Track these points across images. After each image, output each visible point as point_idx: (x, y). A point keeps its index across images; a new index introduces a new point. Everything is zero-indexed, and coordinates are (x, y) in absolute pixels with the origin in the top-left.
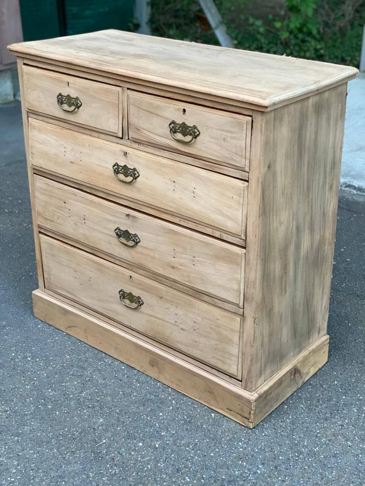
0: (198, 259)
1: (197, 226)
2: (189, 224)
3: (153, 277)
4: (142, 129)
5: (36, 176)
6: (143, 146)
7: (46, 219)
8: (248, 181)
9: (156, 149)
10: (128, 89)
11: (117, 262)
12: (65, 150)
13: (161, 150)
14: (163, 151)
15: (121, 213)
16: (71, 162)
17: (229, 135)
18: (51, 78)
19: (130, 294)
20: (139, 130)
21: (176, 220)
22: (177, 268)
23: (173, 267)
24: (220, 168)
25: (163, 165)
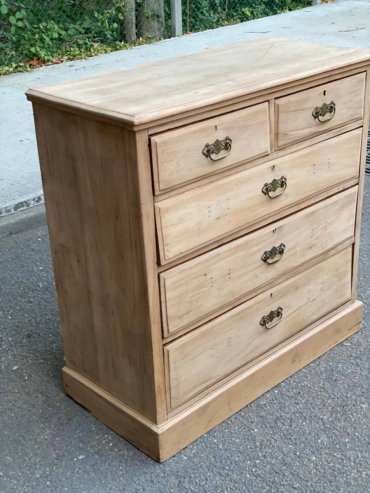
0: (329, 221)
1: (327, 193)
2: (322, 196)
3: (292, 274)
4: (289, 131)
5: (165, 274)
6: (288, 148)
7: (180, 317)
8: (362, 126)
9: (300, 143)
10: (276, 98)
11: (258, 292)
12: (209, 209)
13: (303, 142)
14: (304, 142)
15: (267, 234)
16: (217, 219)
17: (354, 94)
18: (195, 132)
19: (272, 313)
20: (286, 134)
21: (313, 201)
22: (314, 245)
23: (311, 248)
24: (345, 128)
25: (306, 156)
